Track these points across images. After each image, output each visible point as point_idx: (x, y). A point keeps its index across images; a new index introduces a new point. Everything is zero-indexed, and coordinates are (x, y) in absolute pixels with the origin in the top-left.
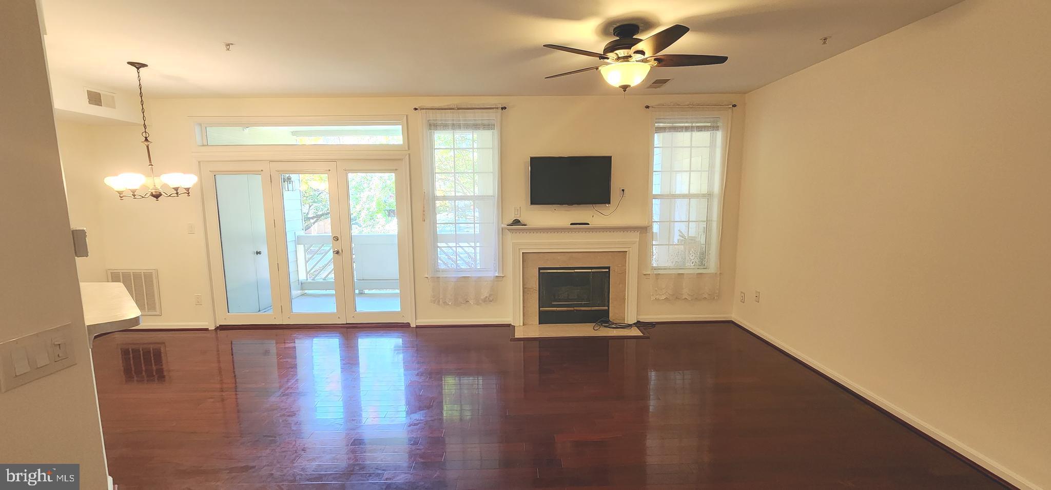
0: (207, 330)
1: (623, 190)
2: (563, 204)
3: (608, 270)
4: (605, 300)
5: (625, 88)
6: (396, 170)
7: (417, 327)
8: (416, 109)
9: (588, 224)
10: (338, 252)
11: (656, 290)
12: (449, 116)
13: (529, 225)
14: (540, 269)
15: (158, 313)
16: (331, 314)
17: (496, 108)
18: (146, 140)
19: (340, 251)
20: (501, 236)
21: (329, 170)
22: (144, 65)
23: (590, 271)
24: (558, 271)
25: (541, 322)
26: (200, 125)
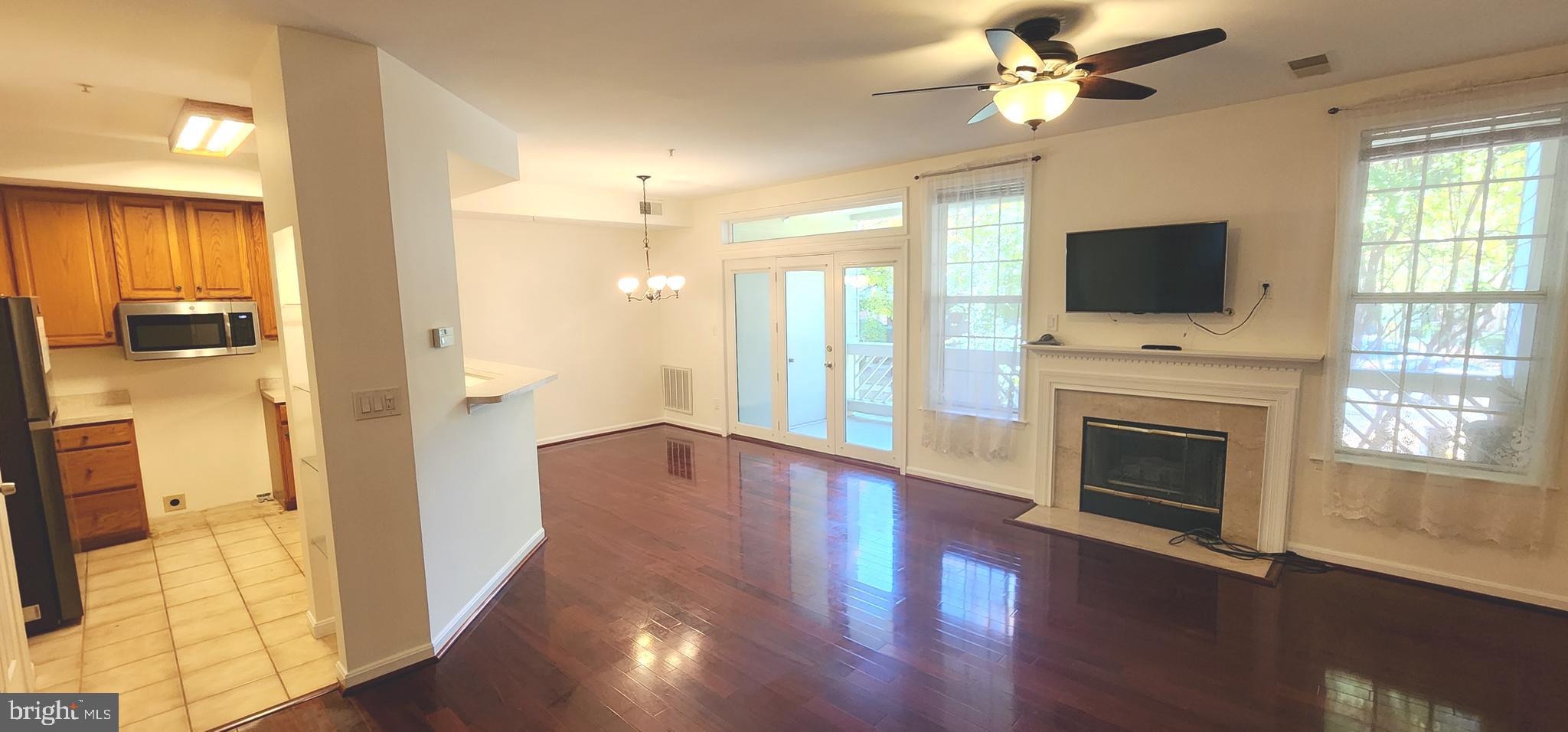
0: (720, 436)
1: (1266, 286)
2: (1126, 312)
3: (1223, 439)
4: (1215, 494)
5: (1035, 124)
6: (895, 261)
7: (907, 476)
8: (917, 178)
9: (1179, 349)
10: (830, 366)
11: (1337, 498)
12: (958, 182)
13: (1067, 345)
14: (1086, 419)
15: (690, 412)
16: (820, 440)
17: (1023, 160)
18: (647, 246)
19: (833, 365)
20: (1025, 359)
21: (827, 265)
22: (648, 177)
23: (1184, 435)
24: (1120, 427)
25: (1083, 508)
26: (728, 222)
